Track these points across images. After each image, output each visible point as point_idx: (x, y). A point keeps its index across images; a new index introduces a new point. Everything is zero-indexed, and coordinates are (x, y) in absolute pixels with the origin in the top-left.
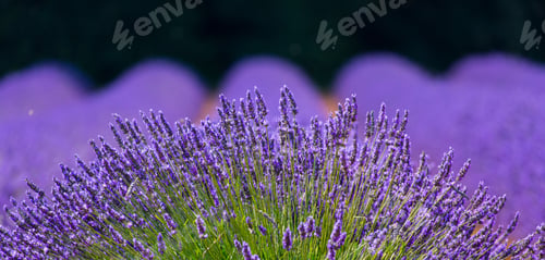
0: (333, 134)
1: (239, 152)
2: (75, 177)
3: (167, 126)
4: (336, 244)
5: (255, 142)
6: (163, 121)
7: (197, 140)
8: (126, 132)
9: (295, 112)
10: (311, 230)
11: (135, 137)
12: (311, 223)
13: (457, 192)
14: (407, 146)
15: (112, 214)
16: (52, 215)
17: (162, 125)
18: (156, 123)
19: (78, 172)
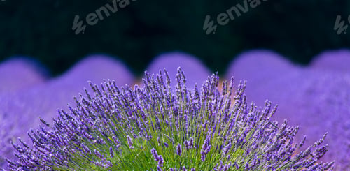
0: (205, 93)
1: (155, 103)
2: (67, 115)
3: (117, 88)
4: (205, 151)
5: (163, 97)
6: (115, 86)
7: (132, 96)
8: (95, 91)
9: (185, 81)
10: (191, 144)
11: (100, 94)
12: (192, 140)
13: (273, 125)
14: (245, 100)
15: (86, 136)
16: (54, 137)
17: (114, 88)
18: (111, 87)
19: (69, 113)
